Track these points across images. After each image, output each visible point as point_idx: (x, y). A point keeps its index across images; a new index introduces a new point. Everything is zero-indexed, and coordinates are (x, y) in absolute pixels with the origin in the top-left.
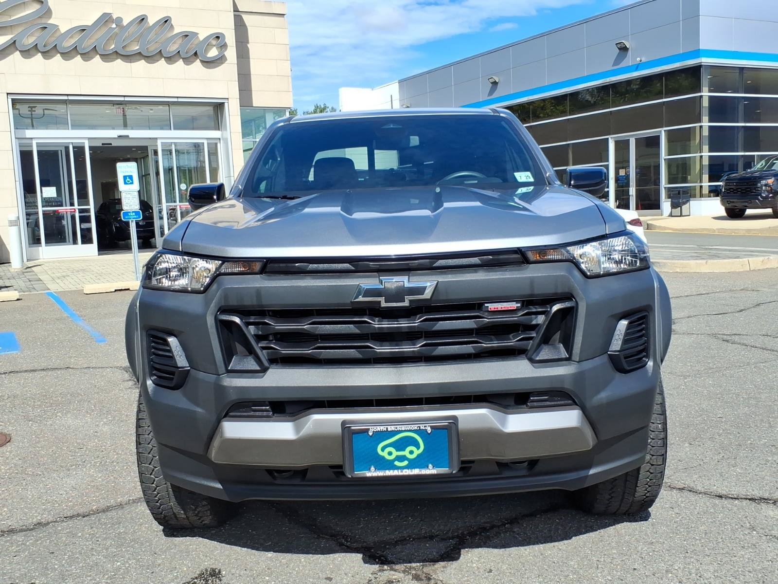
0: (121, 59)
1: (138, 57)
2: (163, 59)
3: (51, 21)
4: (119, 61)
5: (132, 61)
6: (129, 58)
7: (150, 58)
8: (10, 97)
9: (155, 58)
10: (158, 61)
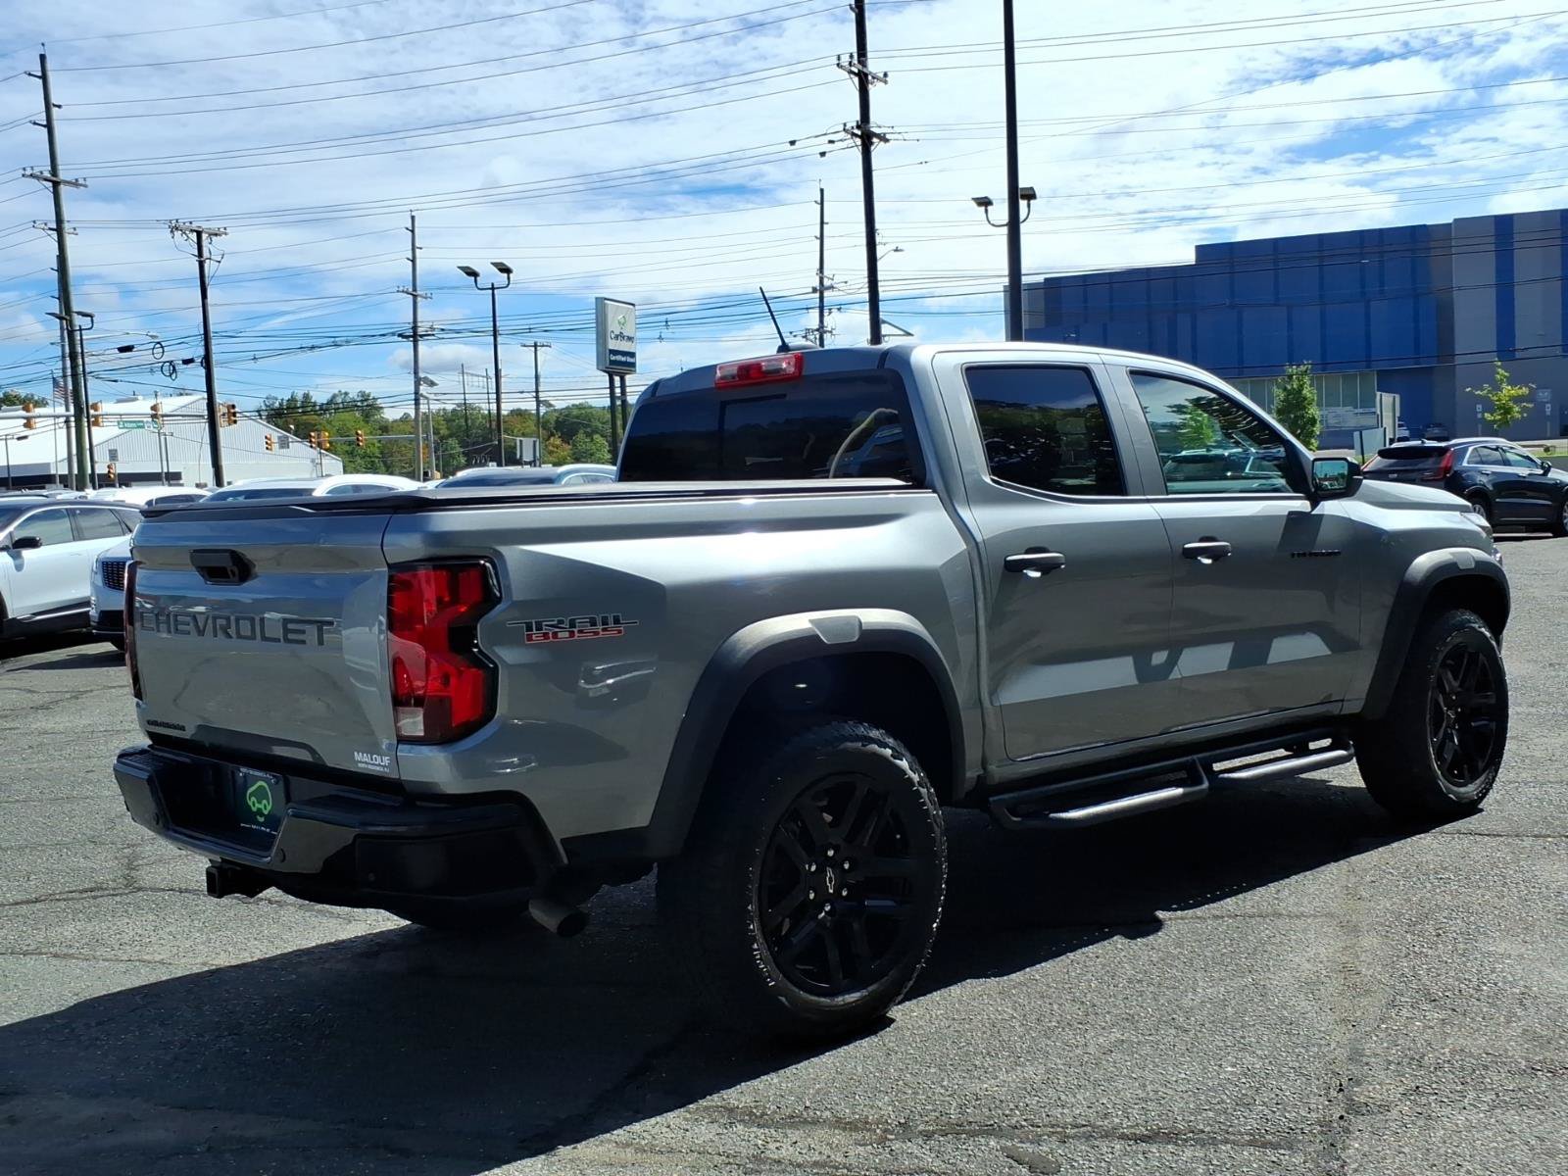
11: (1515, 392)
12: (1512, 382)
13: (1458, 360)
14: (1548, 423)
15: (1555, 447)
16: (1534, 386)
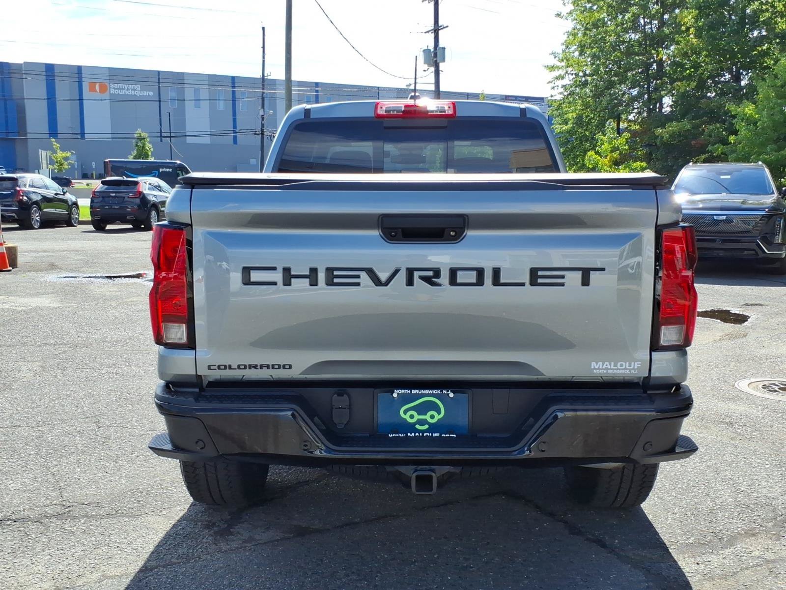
11: (64, 155)
12: (63, 150)
13: (29, 136)
14: (76, 172)
15: (91, 184)
16: (74, 152)
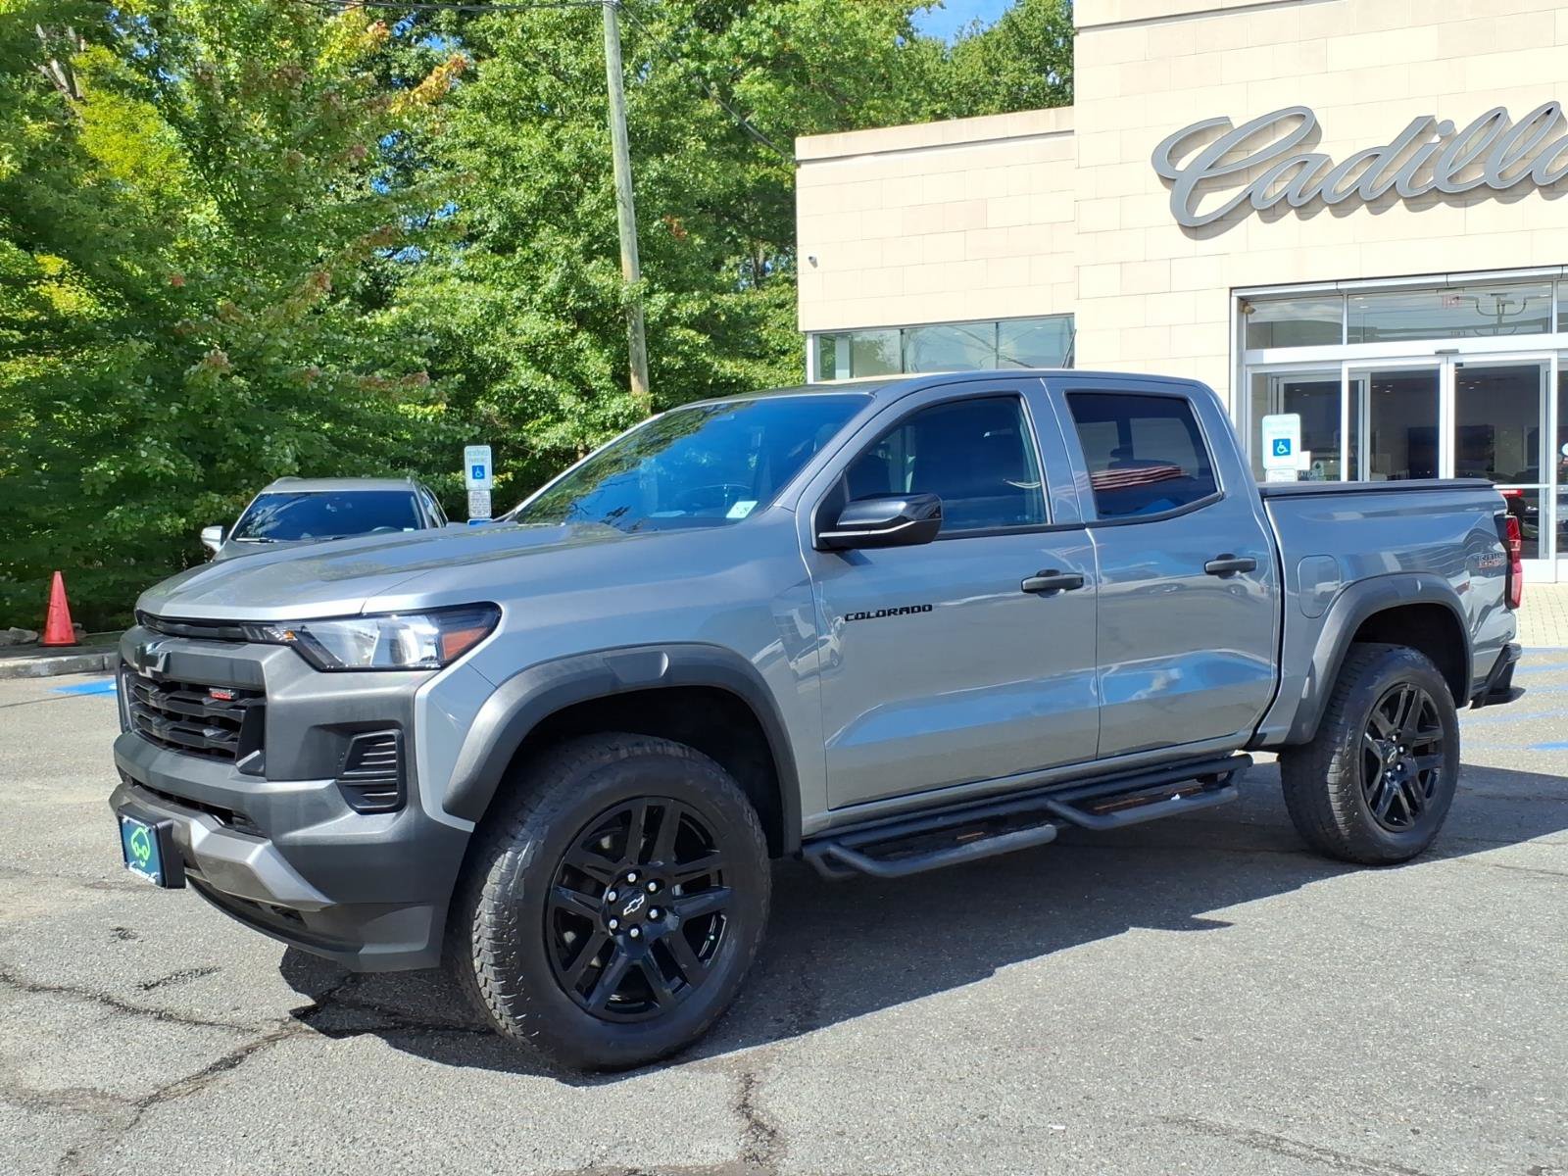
0: (1447, 203)
1: (1481, 193)
2: (1536, 191)
3: (1319, 149)
4: (1442, 205)
5: (1469, 203)
6: (1462, 197)
7: (1508, 193)
8: (1236, 294)
9: (1519, 191)
10: (1524, 196)
